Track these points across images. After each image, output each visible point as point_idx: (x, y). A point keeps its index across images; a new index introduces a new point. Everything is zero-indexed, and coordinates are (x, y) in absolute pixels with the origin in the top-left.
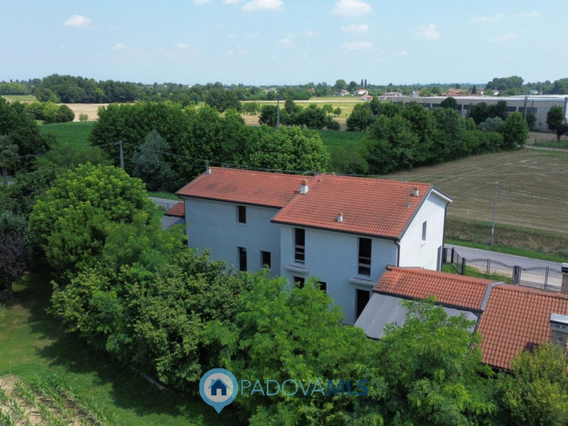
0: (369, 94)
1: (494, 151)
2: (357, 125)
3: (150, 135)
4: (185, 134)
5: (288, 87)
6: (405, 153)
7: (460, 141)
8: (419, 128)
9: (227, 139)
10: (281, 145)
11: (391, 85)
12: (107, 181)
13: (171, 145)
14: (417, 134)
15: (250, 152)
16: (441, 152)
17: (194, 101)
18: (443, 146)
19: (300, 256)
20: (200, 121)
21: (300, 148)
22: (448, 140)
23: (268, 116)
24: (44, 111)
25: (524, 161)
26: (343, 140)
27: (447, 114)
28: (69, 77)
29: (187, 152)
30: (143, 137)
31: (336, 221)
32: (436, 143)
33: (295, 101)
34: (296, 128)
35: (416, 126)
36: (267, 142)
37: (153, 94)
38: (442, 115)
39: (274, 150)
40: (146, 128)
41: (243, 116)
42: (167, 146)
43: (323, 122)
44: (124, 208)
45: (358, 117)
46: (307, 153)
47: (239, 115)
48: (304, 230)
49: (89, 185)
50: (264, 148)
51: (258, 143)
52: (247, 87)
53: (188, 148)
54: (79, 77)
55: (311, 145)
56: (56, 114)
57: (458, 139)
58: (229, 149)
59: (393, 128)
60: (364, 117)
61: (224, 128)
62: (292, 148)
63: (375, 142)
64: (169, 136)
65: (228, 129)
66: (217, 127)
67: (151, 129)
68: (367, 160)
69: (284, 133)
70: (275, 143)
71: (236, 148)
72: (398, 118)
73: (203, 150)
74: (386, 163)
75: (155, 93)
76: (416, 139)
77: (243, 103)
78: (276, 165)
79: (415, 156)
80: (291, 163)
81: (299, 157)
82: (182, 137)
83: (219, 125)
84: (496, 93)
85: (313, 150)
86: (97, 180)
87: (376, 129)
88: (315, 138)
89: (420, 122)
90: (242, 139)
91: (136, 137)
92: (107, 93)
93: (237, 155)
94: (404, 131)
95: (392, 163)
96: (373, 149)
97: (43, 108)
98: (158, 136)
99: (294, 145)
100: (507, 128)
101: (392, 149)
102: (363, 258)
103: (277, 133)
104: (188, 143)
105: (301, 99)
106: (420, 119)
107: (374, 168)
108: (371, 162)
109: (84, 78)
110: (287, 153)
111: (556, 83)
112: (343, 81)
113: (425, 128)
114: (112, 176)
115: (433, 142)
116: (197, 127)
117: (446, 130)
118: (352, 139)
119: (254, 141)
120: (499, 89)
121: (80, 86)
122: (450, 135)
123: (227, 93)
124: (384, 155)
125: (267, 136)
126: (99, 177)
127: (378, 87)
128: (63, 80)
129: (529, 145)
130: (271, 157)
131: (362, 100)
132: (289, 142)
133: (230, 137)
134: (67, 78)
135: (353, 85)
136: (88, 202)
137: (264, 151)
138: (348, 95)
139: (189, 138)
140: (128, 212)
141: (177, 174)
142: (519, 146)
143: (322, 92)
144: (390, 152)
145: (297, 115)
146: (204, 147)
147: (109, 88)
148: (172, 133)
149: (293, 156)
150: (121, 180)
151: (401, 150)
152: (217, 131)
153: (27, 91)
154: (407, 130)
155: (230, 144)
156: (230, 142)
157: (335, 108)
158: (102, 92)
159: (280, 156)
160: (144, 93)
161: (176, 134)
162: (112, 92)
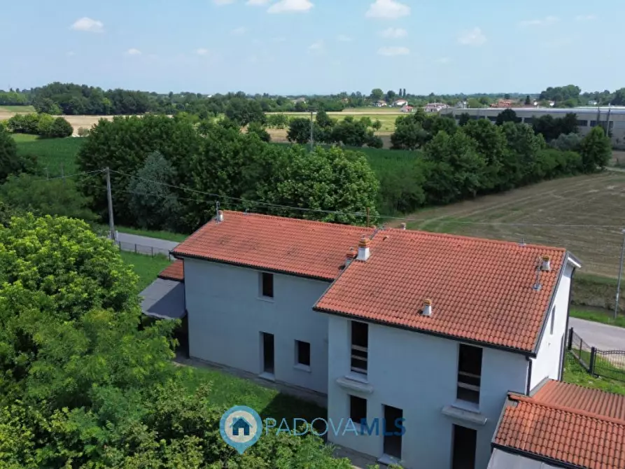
0: (409, 105)
1: (571, 174)
2: (403, 142)
3: (151, 157)
4: (195, 157)
5: (318, 97)
6: (470, 178)
7: (534, 164)
8: (486, 147)
9: (248, 162)
10: (317, 171)
11: (432, 94)
12: (55, 245)
13: (177, 170)
14: (484, 155)
15: (277, 180)
16: (512, 177)
17: (212, 113)
18: (514, 169)
19: (359, 362)
20: (215, 140)
21: (342, 176)
22: (520, 163)
23: (298, 131)
24: (38, 125)
25: (610, 187)
26: (388, 160)
27: (518, 129)
28: (72, 85)
29: (197, 179)
30: (142, 159)
31: (421, 312)
32: (507, 166)
33: (328, 113)
34: (335, 148)
35: (482, 145)
36: (299, 168)
37: (167, 105)
38: (513, 132)
39: (309, 177)
40: (147, 148)
41: (269, 131)
42: (173, 171)
43: (363, 138)
44: (79, 289)
45: (405, 132)
46: (351, 182)
47: (263, 130)
48: (367, 325)
49: (24, 252)
50: (296, 175)
51: (288, 169)
52: (274, 97)
53: (199, 174)
54: (83, 86)
55: (356, 172)
56: (51, 128)
57: (531, 160)
58: (251, 176)
59: (454, 148)
60: (412, 133)
61: (245, 149)
62: (332, 176)
63: (433, 165)
64: (175, 158)
65: (250, 150)
66: (235, 147)
67: (153, 150)
68: (423, 188)
69: (320, 155)
70: (310, 169)
71: (260, 174)
72: (461, 134)
73: (217, 177)
74: (447, 192)
75: (169, 104)
76: (483, 161)
77: (268, 115)
78: (311, 198)
79: (481, 182)
80: (331, 195)
81: (341, 187)
82: (192, 160)
83: (239, 145)
84: (552, 104)
85: (359, 177)
86: (37, 244)
87: (434, 148)
88: (360, 162)
89: (487, 140)
90: (268, 164)
91: (133, 159)
92: (115, 104)
93: (261, 184)
94: (468, 152)
95: (454, 191)
96: (430, 173)
97: (37, 121)
98: (162, 158)
99: (334, 171)
100: (586, 146)
101: (453, 173)
102: (465, 374)
103: (312, 156)
104: (199, 168)
105: (333, 111)
106: (488, 136)
107: (431, 197)
108: (427, 190)
109: (89, 87)
110: (325, 182)
111: (618, 93)
112: (379, 91)
113: (493, 147)
114: (64, 237)
115: (503, 165)
116: (210, 148)
117: (517, 150)
118: (398, 158)
119: (283, 166)
120: (554, 99)
121: (85, 95)
122: (523, 155)
123: (250, 104)
124: (443, 182)
125: (301, 160)
126: (42, 239)
127: (419, 97)
128: (66, 90)
129: (611, 166)
130: (305, 188)
131: (402, 111)
132: (328, 167)
133: (252, 160)
134: (70, 87)
135: (391, 94)
136: (19, 283)
137: (296, 180)
138: (384, 106)
139: (200, 162)
140: (85, 295)
141: (185, 207)
142: (598, 168)
143: (357, 102)
144: (451, 177)
145: (332, 129)
146: (219, 173)
147: (118, 98)
148: (179, 154)
149: (333, 186)
150: (79, 242)
151: (466, 175)
152: (236, 153)
153: (27, 101)
154: (472, 150)
155: (252, 170)
156: (253, 166)
157: (373, 121)
158: (109, 102)
159: (316, 186)
160: (157, 104)
161: (184, 156)
162: (121, 102)
